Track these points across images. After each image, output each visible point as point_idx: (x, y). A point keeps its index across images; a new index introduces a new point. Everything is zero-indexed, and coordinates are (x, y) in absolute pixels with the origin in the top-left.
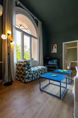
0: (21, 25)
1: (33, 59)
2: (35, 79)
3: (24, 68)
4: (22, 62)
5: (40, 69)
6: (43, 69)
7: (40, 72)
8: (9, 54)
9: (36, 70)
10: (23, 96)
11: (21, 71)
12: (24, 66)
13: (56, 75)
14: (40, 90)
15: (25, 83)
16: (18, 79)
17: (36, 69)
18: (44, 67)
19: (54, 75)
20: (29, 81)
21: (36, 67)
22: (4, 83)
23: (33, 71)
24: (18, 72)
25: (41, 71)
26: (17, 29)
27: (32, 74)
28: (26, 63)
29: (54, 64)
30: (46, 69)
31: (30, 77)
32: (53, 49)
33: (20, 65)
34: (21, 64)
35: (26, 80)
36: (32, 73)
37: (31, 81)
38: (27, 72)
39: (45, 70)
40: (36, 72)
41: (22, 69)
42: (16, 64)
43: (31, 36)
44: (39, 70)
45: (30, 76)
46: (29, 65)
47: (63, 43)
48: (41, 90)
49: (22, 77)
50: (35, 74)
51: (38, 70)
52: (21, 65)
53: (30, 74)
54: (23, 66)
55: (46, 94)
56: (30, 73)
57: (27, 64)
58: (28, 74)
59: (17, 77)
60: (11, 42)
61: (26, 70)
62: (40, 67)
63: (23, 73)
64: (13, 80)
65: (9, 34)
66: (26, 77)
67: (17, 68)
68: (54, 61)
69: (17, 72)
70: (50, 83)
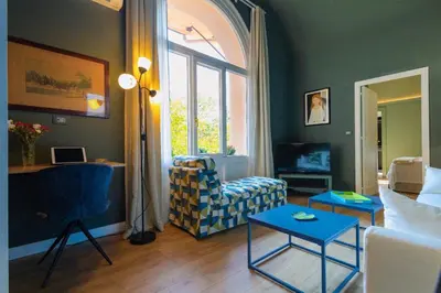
0: (189, 29)
1: (233, 152)
2: (236, 226)
3: (194, 185)
4: (187, 165)
5: (256, 188)
6: (267, 188)
7: (258, 199)
8: (143, 137)
9: (239, 192)
10: (187, 283)
11: (185, 195)
12: (196, 177)
13: (312, 216)
14: (250, 267)
15: (199, 237)
16: (177, 223)
17: (241, 190)
18: (273, 181)
19: (302, 216)
20: (213, 230)
21: (241, 182)
22: (129, 233)
23: (230, 197)
24: (176, 196)
25: (260, 194)
26: (171, 46)
27: (226, 208)
28: (200, 168)
29: (320, 167)
30: (280, 187)
31: (217, 218)
32: (313, 110)
33: (181, 174)
34: (185, 169)
35: (204, 229)
36: (225, 202)
37: (223, 232)
38: (204, 199)
39: (275, 191)
40: (241, 199)
41: (188, 189)
42: (171, 171)
43: (223, 67)
44: (251, 192)
45: (215, 213)
46: (211, 174)
47: (358, 85)
48: (254, 269)
49: (189, 217)
50: (236, 206)
51: (246, 191)
52: (186, 172)
53: (217, 207)
54: (191, 176)
55: (271, 285)
56: (217, 202)
57: (205, 171)
58: (209, 207)
59: (172, 217)
60: (153, 93)
61: (203, 192)
62: (257, 182)
63: (192, 201)
64: (161, 224)
65: (142, 71)
66: (202, 217)
67: (171, 185)
68: (319, 156)
69: (172, 197)
70: (291, 245)
